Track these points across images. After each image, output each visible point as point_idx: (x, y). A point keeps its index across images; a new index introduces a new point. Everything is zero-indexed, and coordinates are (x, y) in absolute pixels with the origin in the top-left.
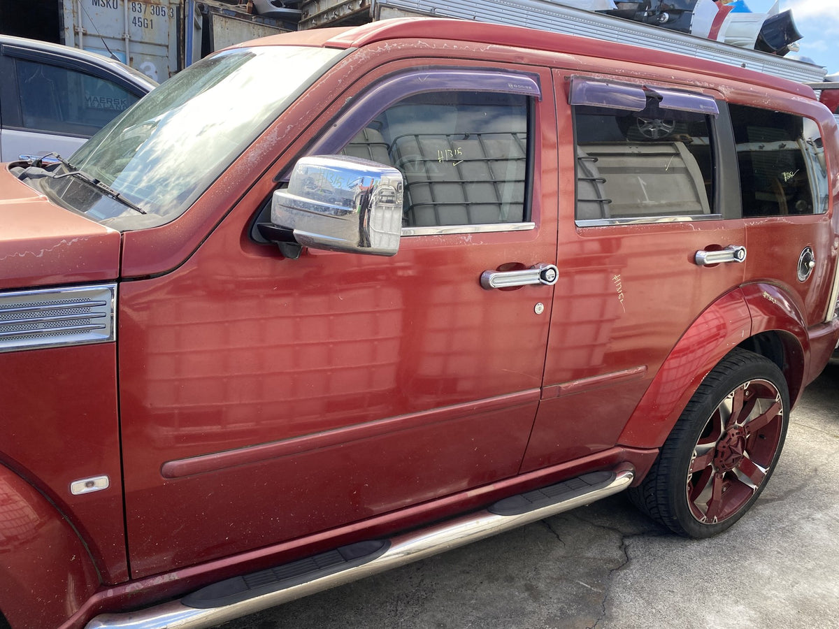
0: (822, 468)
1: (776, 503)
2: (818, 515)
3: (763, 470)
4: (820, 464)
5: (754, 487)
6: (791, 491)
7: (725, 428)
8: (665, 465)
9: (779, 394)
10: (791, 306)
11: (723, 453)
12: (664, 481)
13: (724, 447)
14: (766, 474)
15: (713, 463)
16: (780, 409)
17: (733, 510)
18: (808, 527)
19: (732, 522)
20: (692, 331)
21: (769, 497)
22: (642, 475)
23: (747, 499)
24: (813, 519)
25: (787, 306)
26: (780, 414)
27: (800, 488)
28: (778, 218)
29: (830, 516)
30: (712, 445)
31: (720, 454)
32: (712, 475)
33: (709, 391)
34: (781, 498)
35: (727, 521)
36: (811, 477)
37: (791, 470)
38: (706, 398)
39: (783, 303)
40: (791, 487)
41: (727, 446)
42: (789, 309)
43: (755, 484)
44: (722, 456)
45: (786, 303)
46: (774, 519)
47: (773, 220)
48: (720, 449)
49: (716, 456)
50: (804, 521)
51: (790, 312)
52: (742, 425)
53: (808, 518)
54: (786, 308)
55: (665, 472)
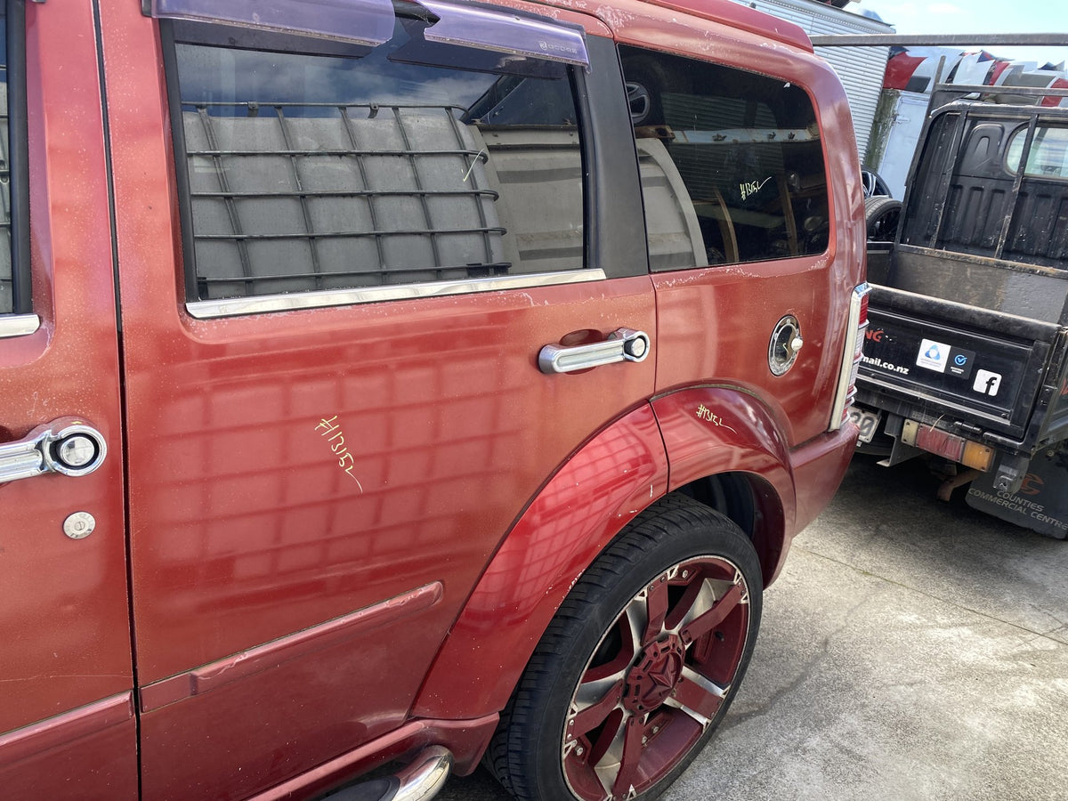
0: (835, 637)
1: (752, 722)
2: (814, 741)
3: (720, 692)
4: (833, 629)
5: (703, 720)
6: (781, 692)
7: (641, 644)
8: (519, 735)
9: (738, 572)
10: (758, 414)
11: (638, 687)
12: (518, 761)
13: (639, 677)
14: (724, 697)
15: (623, 702)
16: (742, 594)
17: (670, 764)
18: (792, 769)
19: (665, 786)
20: (561, 481)
21: (744, 710)
22: (473, 760)
23: (691, 742)
24: (805, 751)
25: (751, 415)
26: (743, 602)
27: (794, 685)
28: (728, 269)
29: (831, 741)
30: (620, 675)
31: (633, 690)
32: (624, 721)
33: (596, 597)
34: (762, 710)
35: (655, 788)
36: (817, 658)
37: (789, 646)
38: (591, 610)
39: (745, 412)
40: (783, 683)
41: (644, 674)
42: (754, 419)
43: (705, 716)
44: (637, 694)
45: (750, 410)
46: (743, 758)
47: (718, 272)
48: (633, 683)
49: (626, 693)
50: (789, 756)
51: (756, 424)
52: (675, 631)
53: (798, 749)
54: (750, 419)
55: (518, 748)
